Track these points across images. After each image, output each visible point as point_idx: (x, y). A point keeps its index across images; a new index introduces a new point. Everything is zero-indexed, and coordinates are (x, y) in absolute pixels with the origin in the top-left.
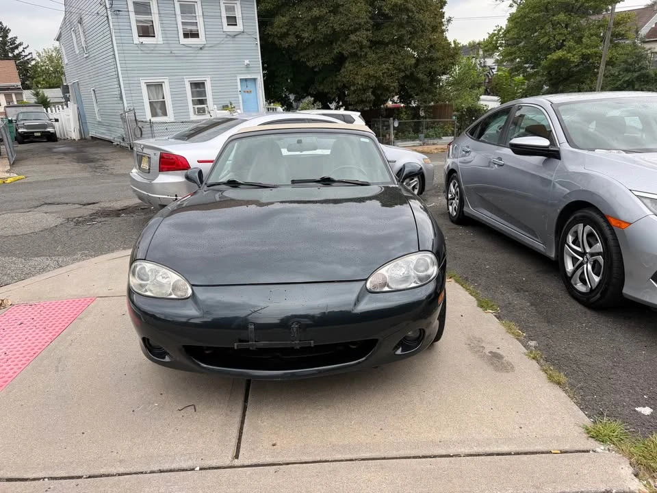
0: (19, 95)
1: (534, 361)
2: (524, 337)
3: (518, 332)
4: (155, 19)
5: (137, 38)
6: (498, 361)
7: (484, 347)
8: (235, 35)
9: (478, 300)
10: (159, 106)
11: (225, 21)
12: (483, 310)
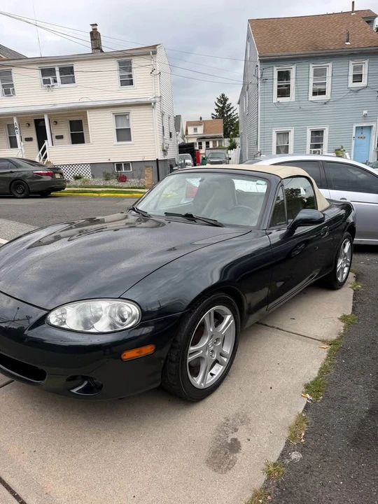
0: (221, 142)
1: (265, 477)
2: (298, 444)
3: (301, 435)
4: (292, 82)
5: (275, 99)
6: (226, 454)
7: (236, 430)
8: (358, 91)
9: (317, 379)
10: (283, 149)
11: (351, 79)
12: (303, 392)
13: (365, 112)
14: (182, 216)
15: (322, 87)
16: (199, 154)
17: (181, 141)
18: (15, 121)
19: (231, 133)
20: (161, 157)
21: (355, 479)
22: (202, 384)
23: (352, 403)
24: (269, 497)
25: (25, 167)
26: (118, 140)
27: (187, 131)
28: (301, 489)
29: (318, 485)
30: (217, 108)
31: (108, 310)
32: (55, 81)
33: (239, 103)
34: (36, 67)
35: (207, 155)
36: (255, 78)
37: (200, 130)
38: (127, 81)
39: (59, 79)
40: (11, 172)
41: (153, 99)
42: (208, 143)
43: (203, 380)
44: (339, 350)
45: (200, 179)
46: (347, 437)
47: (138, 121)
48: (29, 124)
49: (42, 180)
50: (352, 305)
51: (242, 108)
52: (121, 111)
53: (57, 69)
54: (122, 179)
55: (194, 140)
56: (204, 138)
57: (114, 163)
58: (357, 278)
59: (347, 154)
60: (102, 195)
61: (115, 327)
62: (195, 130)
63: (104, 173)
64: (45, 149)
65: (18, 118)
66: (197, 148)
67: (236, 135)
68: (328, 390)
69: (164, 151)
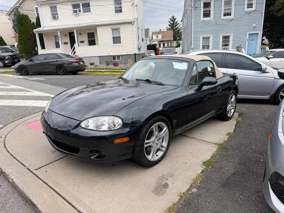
0: (171, 43)
1: (179, 198)
2: (196, 186)
3: (198, 182)
4: (212, 9)
5: (202, 18)
6: (161, 189)
7: (167, 179)
8: (250, 13)
9: (209, 160)
10: (206, 47)
11: (246, 6)
12: (201, 165)
13: (254, 25)
14: (145, 81)
15: (229, 11)
16: (159, 50)
17: (148, 43)
18: (59, 33)
19: (178, 38)
20: (137, 52)
21: (221, 200)
22: (152, 159)
23: (225, 170)
24: (180, 205)
25: (64, 58)
26: (114, 43)
27: (152, 37)
28: (195, 203)
29: (203, 202)
30: (170, 24)
31: (108, 121)
32: (80, 11)
33: (182, 21)
34: (70, 4)
35: (163, 51)
36: (191, 7)
37: (160, 37)
38: (119, 10)
39: (82, 10)
40: (57, 61)
41: (133, 20)
42: (164, 44)
43: (152, 157)
44: (223, 148)
45: (154, 62)
46: (220, 183)
47: (125, 33)
48: (66, 35)
49: (73, 65)
50: (234, 128)
51: (183, 24)
52: (115, 27)
53: (81, 4)
54: (116, 65)
55: (156, 43)
56: (162, 41)
57: (111, 56)
58: (240, 115)
59: (243, 50)
60: (105, 73)
61: (110, 128)
62: (157, 36)
63: (106, 61)
64: (74, 48)
65: (61, 32)
66: (158, 47)
67: (180, 39)
68: (214, 164)
69: (139, 49)
